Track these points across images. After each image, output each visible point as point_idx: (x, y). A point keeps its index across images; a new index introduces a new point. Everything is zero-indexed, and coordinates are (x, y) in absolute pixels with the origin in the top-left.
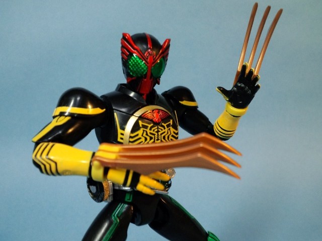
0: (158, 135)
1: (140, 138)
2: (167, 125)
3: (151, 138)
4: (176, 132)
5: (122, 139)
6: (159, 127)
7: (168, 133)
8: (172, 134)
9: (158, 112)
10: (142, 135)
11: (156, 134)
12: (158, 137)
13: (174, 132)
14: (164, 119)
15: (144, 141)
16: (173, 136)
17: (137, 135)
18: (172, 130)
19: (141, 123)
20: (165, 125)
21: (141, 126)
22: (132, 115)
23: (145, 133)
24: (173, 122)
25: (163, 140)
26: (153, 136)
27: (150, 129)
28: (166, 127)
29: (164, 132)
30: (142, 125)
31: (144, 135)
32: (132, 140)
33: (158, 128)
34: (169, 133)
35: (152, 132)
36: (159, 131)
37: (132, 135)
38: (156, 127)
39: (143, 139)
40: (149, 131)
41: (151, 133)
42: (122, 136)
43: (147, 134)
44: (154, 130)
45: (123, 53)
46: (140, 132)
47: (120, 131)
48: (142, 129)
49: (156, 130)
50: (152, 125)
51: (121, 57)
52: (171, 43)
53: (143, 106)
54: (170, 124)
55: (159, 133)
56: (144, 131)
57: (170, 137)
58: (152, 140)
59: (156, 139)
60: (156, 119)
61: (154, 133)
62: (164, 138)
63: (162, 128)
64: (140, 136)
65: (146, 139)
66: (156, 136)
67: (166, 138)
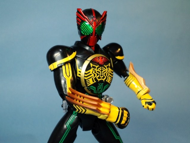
1: (91, 75)
2: (107, 67)
5: (80, 75)
9: (102, 58)
10: (92, 73)
13: (111, 71)
14: (106, 63)
15: (93, 76)
16: (110, 74)
17: (89, 72)
19: (91, 65)
22: (86, 59)
25: (104, 76)
26: (99, 73)
27: (97, 69)
28: (106, 68)
29: (105, 71)
30: (92, 66)
32: (86, 75)
33: (102, 68)
35: (98, 70)
36: (103, 70)
37: (86, 72)
39: (93, 75)
42: (80, 73)
43: (95, 72)
45: (78, 21)
46: (91, 71)
47: (78, 70)
48: (92, 69)
49: (101, 70)
50: (98, 66)
51: (77, 24)
52: (107, 14)
53: (93, 54)
54: (109, 66)
55: (103, 72)
58: (98, 76)
59: (101, 75)
60: (101, 63)
62: (105, 74)
63: (104, 68)
64: (91, 73)
65: (95, 75)
66: (101, 73)
67: (107, 75)
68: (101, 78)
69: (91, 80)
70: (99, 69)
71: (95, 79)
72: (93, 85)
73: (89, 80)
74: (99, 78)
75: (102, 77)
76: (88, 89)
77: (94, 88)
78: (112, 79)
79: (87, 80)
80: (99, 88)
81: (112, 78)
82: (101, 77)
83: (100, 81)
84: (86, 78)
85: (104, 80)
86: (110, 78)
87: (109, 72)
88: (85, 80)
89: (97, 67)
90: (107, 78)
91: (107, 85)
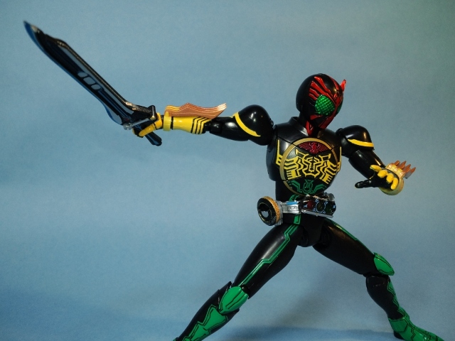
0: (312, 165)
1: (294, 164)
3: (305, 167)
4: (335, 166)
5: (279, 162)
6: (315, 158)
7: (323, 165)
8: (329, 167)
10: (297, 162)
11: (311, 163)
12: (312, 167)
13: (331, 166)
14: (322, 152)
15: (297, 168)
16: (329, 169)
17: (292, 161)
18: (329, 163)
19: (297, 151)
20: (322, 157)
22: (292, 143)
23: (300, 161)
24: (332, 156)
25: (317, 170)
26: (307, 165)
27: (305, 158)
29: (320, 164)
30: (298, 154)
32: (286, 164)
33: (313, 159)
34: (325, 165)
35: (306, 161)
36: (314, 162)
37: (288, 160)
38: (312, 157)
39: (297, 166)
40: (303, 160)
42: (280, 160)
43: (301, 162)
45: (311, 93)
46: (295, 159)
47: (279, 155)
48: (297, 157)
49: (311, 160)
50: (308, 155)
55: (314, 164)
56: (299, 159)
57: (326, 170)
58: (306, 169)
59: (310, 168)
60: (313, 151)
61: (309, 162)
62: (319, 169)
63: (318, 160)
64: (295, 162)
65: (300, 166)
66: (310, 165)
67: (321, 170)
68: (310, 172)
69: (293, 171)
70: (308, 159)
71: (301, 171)
72: (296, 179)
73: (290, 172)
74: (307, 171)
76: (289, 184)
77: (298, 185)
78: (333, 179)
79: (287, 171)
80: (305, 186)
81: (334, 176)
82: (310, 170)
83: (307, 176)
84: (286, 168)
85: (315, 176)
86: (327, 176)
87: (327, 166)
88: (285, 170)
89: (305, 155)
90: (321, 174)
91: (322, 185)
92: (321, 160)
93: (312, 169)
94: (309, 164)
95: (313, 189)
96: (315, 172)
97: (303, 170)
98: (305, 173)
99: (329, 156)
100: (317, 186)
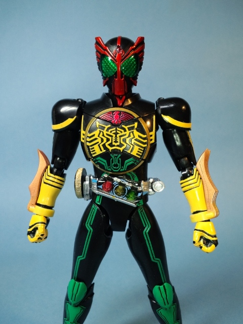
0: (116, 136)
1: (96, 139)
3: (108, 140)
4: (145, 136)
5: (83, 139)
6: (118, 129)
7: (129, 136)
8: (137, 137)
9: (120, 114)
10: (99, 136)
11: (114, 135)
12: (116, 139)
13: (139, 136)
15: (100, 142)
16: (136, 140)
17: (94, 135)
18: (137, 134)
19: (98, 123)
20: (126, 128)
21: (98, 126)
22: (94, 116)
23: (101, 134)
24: (139, 125)
25: (122, 142)
26: (110, 138)
27: (107, 130)
28: (127, 129)
29: (125, 135)
31: (101, 136)
32: (88, 140)
33: (116, 130)
34: (132, 136)
35: (109, 133)
36: (118, 133)
37: (89, 135)
38: (115, 129)
39: (99, 140)
40: (105, 132)
41: (107, 134)
43: (103, 135)
44: (111, 132)
45: (97, 57)
46: (96, 133)
47: (82, 132)
48: (98, 130)
49: (115, 132)
50: (109, 126)
54: (134, 127)
55: (118, 135)
56: (100, 131)
57: (133, 141)
58: (110, 142)
59: (113, 141)
60: (115, 121)
61: (111, 134)
62: (125, 140)
63: (123, 131)
64: (96, 136)
65: (102, 140)
66: (114, 138)
67: (127, 141)
68: (114, 146)
69: (96, 147)
70: (110, 130)
71: (104, 145)
72: (100, 155)
73: (93, 148)
74: (111, 145)
75: (116, 144)
76: (94, 162)
77: (104, 162)
79: (90, 148)
80: (112, 162)
82: (114, 143)
84: (88, 144)
85: (121, 149)
86: (136, 148)
87: (134, 137)
88: (88, 147)
90: (128, 146)
91: (131, 159)
92: (125, 131)
93: (116, 142)
94: (112, 136)
95: (123, 164)
96: (121, 145)
97: (107, 144)
98: (109, 147)
99: (136, 124)
100: (126, 161)
